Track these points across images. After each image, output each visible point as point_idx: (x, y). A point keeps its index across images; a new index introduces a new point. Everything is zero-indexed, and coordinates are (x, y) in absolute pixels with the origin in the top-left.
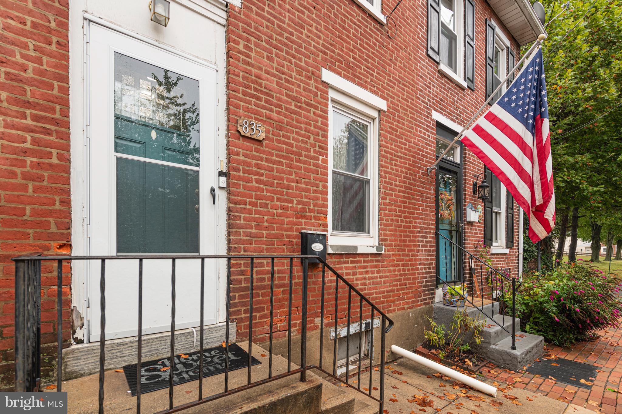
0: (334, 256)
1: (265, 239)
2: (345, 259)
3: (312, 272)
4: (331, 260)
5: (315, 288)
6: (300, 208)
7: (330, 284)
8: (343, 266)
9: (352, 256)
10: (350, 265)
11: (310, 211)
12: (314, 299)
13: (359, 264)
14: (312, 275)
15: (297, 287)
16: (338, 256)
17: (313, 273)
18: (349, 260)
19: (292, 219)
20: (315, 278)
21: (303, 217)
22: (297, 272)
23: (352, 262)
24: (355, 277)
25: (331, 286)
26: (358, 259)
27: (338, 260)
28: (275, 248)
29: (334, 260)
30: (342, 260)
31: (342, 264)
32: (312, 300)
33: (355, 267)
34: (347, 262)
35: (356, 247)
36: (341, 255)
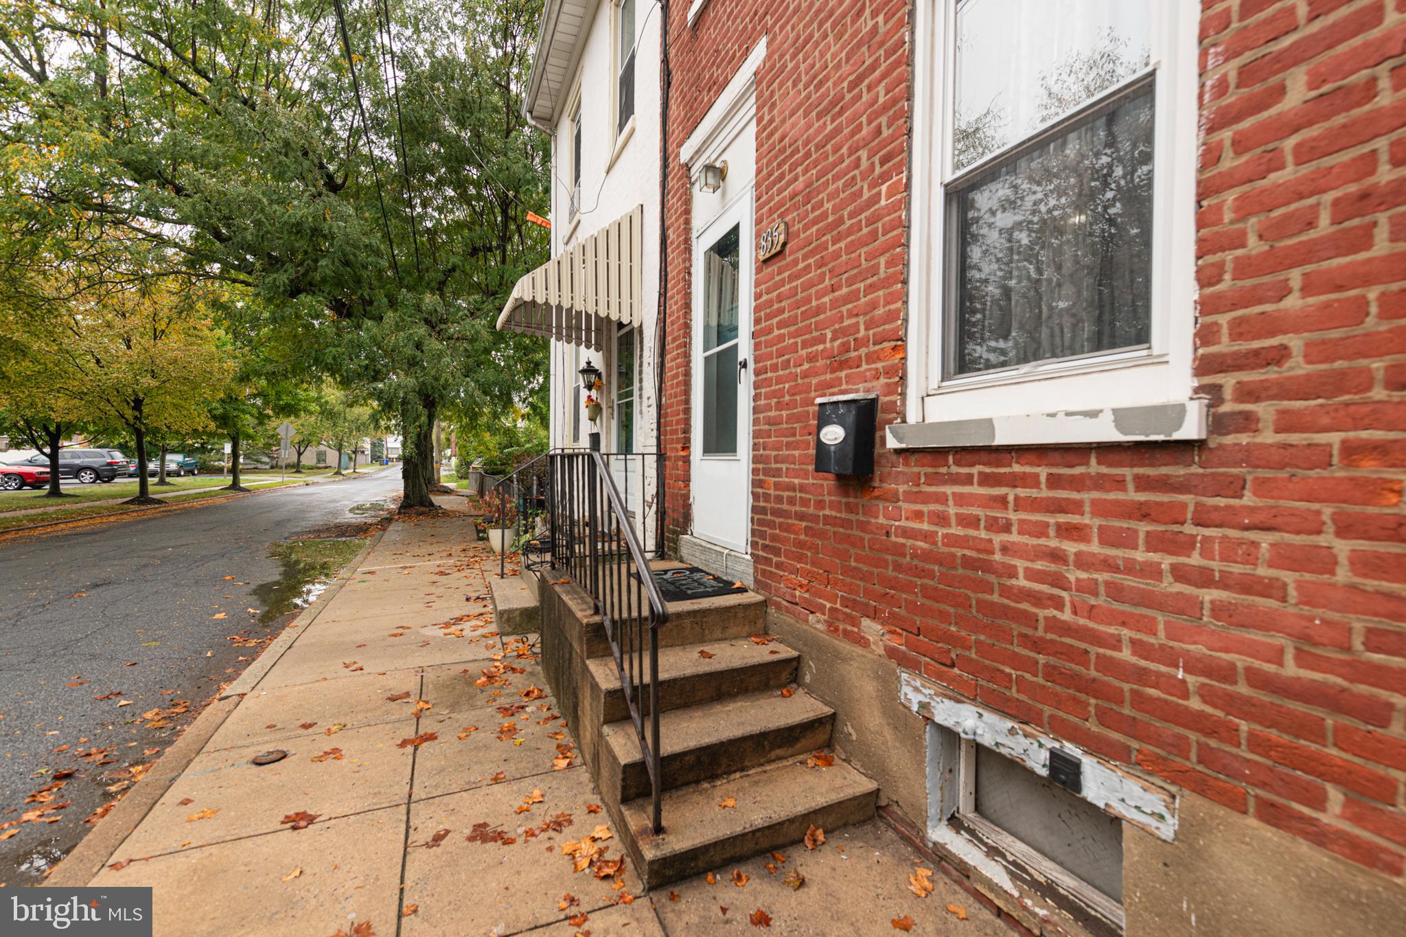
0: (913, 459)
1: (784, 426)
2: (955, 469)
3: (856, 497)
4: (906, 470)
5: (862, 539)
6: (839, 347)
7: (901, 540)
8: (949, 490)
9: (984, 456)
10: (975, 489)
11: (859, 344)
12: (861, 566)
13: (1022, 492)
14: (857, 505)
15: (828, 527)
16: (929, 457)
17: (860, 501)
18: (975, 470)
19: (822, 378)
20: (864, 514)
21: (843, 365)
22: (829, 494)
23: (985, 480)
24: (998, 539)
25: (903, 545)
26: (1017, 468)
27: (930, 470)
28: (797, 442)
29: (916, 470)
30: (943, 470)
31: (944, 483)
32: (855, 568)
33: (1003, 501)
34: (968, 480)
35: (988, 424)
36: (939, 454)
